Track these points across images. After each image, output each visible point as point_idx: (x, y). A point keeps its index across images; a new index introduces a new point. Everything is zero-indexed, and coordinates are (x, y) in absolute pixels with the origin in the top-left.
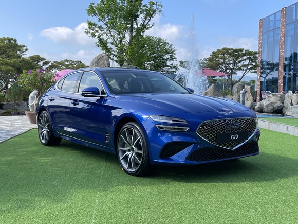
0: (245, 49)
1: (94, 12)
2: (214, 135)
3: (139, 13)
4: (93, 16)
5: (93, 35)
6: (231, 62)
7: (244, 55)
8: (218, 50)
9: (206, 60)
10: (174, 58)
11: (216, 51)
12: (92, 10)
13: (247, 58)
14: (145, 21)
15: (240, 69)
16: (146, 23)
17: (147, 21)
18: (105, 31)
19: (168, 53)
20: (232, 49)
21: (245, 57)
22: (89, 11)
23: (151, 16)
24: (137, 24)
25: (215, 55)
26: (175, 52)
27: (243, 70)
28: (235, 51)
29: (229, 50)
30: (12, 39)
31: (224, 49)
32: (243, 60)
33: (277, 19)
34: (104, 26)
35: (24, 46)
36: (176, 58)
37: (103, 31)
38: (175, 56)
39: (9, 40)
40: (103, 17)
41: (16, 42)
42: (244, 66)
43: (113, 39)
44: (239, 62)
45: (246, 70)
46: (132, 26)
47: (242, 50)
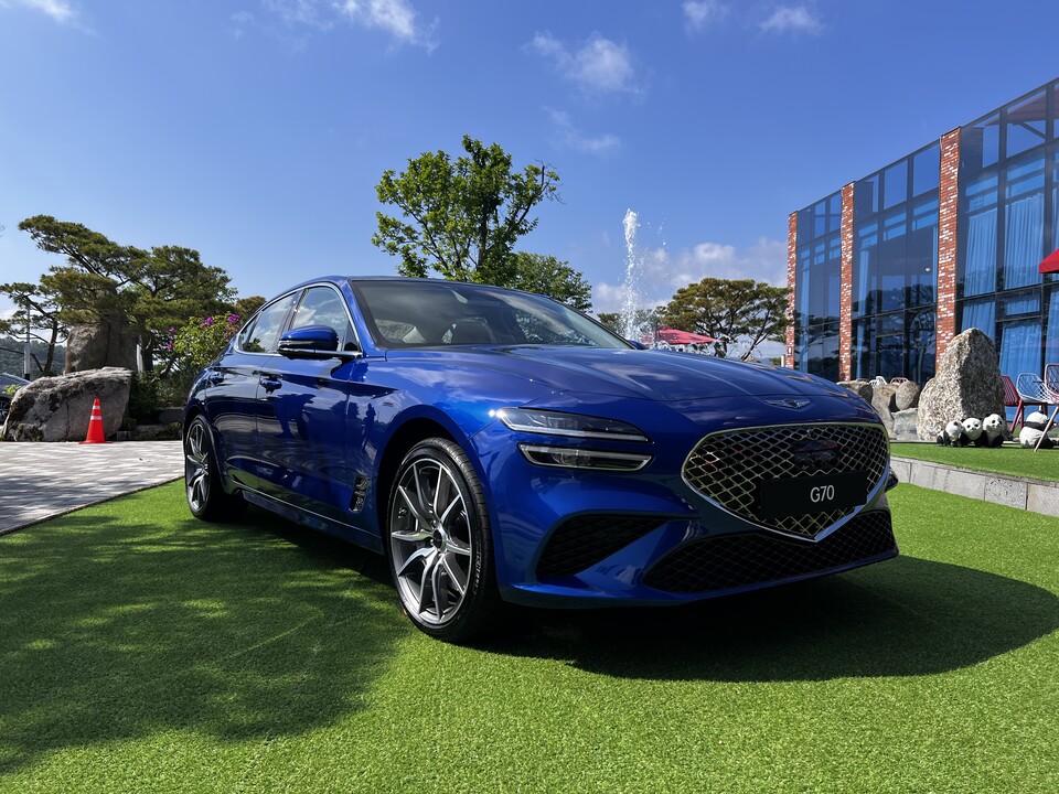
0: (757, 282)
1: (394, 194)
2: (747, 486)
3: (501, 195)
4: (391, 203)
5: (393, 249)
6: (723, 314)
7: (756, 295)
8: (692, 285)
9: (661, 313)
10: (586, 306)
11: (686, 287)
12: (388, 190)
13: (764, 303)
14: (515, 215)
15: (744, 331)
16: (518, 219)
17: (520, 214)
18: (421, 238)
19: (572, 294)
20: (726, 282)
21: (757, 302)
22: (383, 191)
23: (530, 201)
24: (497, 221)
25: (684, 297)
26: (588, 292)
27: (753, 332)
28: (733, 286)
29: (718, 283)
30: (187, 251)
31: (706, 282)
32: (754, 309)
33: (832, 212)
34: (418, 228)
35: (219, 270)
36: (590, 305)
37: (416, 238)
38: (589, 301)
39: (180, 252)
40: (416, 205)
41: (197, 259)
42: (755, 322)
43: (440, 258)
44: (744, 313)
45: (760, 334)
46: (484, 225)
47: (749, 285)
